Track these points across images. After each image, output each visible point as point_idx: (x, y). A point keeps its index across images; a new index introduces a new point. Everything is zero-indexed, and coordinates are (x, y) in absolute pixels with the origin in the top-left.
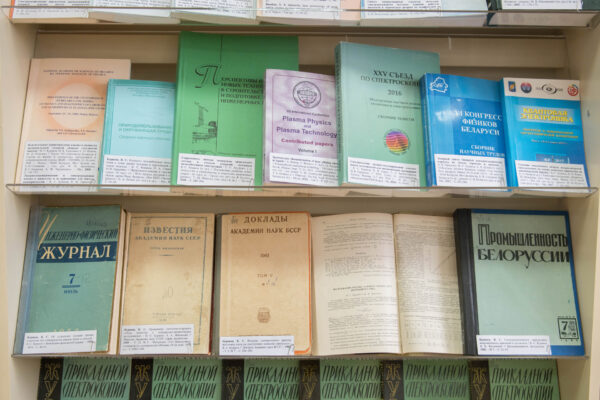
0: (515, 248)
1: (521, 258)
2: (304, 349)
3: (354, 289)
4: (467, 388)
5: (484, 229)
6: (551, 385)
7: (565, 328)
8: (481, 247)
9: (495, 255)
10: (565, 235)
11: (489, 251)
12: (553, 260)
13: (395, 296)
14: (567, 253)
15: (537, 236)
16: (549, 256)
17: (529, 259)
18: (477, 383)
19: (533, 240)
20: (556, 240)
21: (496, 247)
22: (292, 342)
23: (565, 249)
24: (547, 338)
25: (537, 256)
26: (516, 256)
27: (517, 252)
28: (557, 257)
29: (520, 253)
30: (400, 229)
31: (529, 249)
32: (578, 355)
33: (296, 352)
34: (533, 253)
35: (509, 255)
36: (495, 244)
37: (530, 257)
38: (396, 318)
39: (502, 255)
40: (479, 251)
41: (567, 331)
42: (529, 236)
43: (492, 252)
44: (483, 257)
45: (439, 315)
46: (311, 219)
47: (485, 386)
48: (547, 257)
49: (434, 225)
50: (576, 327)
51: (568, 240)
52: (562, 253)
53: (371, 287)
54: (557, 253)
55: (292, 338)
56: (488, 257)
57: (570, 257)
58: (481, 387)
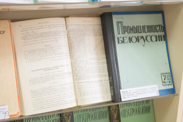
0: (137, 35)
1: (140, 40)
2: (16, 113)
3: (46, 70)
4: (108, 113)
5: (120, 24)
6: (149, 105)
7: (165, 80)
8: (119, 36)
9: (127, 40)
10: (163, 25)
11: (123, 38)
12: (157, 40)
13: (71, 71)
14: (164, 36)
15: (148, 27)
16: (155, 38)
17: (144, 41)
18: (113, 110)
19: (146, 29)
20: (158, 28)
21: (127, 35)
22: (7, 110)
23: (162, 34)
24: (156, 86)
25: (149, 38)
26: (138, 40)
27: (138, 37)
28: (159, 38)
29: (140, 38)
30: (70, 28)
31: (144, 35)
32: (172, 93)
33: (10, 116)
34: (147, 37)
35: (134, 40)
36: (126, 33)
37: (145, 39)
38: (73, 85)
39: (130, 40)
40: (118, 38)
41: (166, 81)
42: (144, 27)
43: (125, 38)
44: (120, 42)
45: (97, 79)
46: (12, 23)
47: (117, 111)
48: (154, 39)
49: (90, 23)
50: (170, 77)
51: (164, 28)
52: (161, 36)
53: (57, 67)
54: (159, 36)
55: (6, 107)
56: (123, 42)
57: (165, 38)
58: (115, 112)
